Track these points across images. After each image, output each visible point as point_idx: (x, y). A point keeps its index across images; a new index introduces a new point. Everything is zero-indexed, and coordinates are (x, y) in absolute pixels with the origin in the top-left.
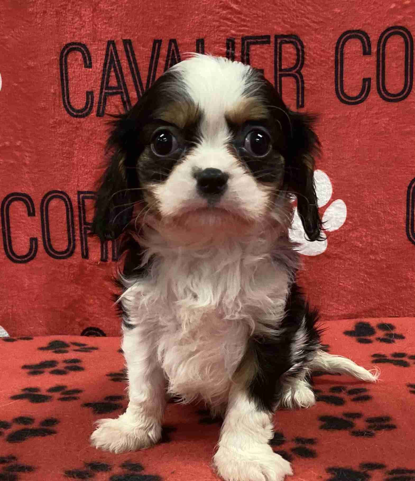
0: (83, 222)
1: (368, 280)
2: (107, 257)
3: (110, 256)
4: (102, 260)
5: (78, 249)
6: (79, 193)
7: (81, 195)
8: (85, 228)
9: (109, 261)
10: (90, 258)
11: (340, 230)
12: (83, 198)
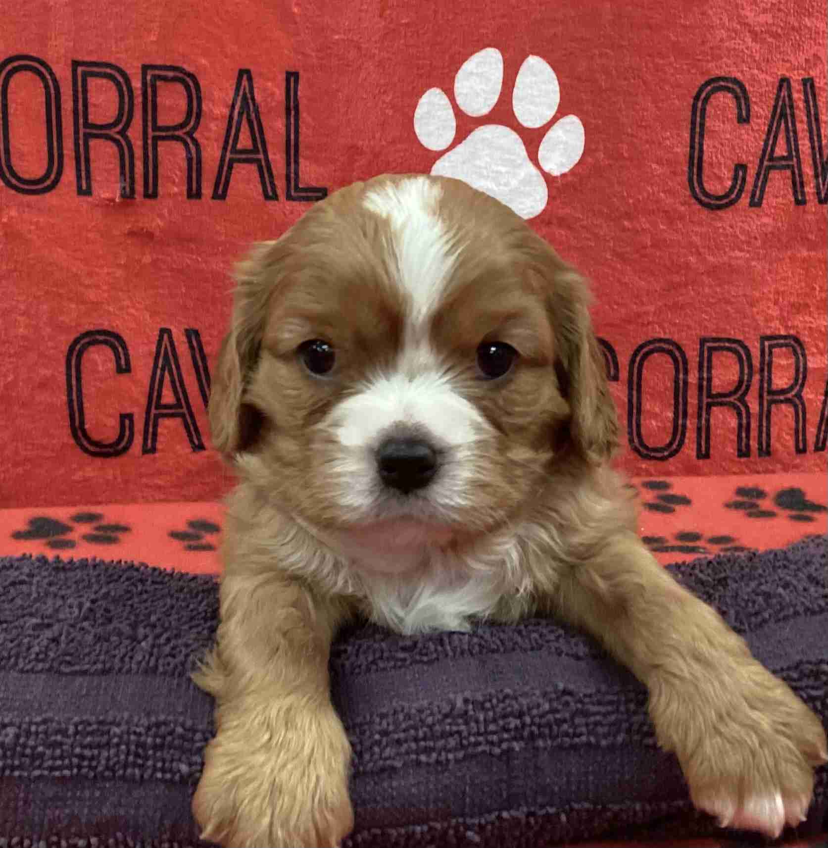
0: (81, 121)
1: (619, 266)
2: (133, 190)
3: (139, 187)
4: (123, 196)
5: (69, 174)
6: (76, 64)
7: (80, 70)
8: (85, 134)
9: (139, 198)
10: (95, 193)
11: (572, 172)
12: (85, 75)
